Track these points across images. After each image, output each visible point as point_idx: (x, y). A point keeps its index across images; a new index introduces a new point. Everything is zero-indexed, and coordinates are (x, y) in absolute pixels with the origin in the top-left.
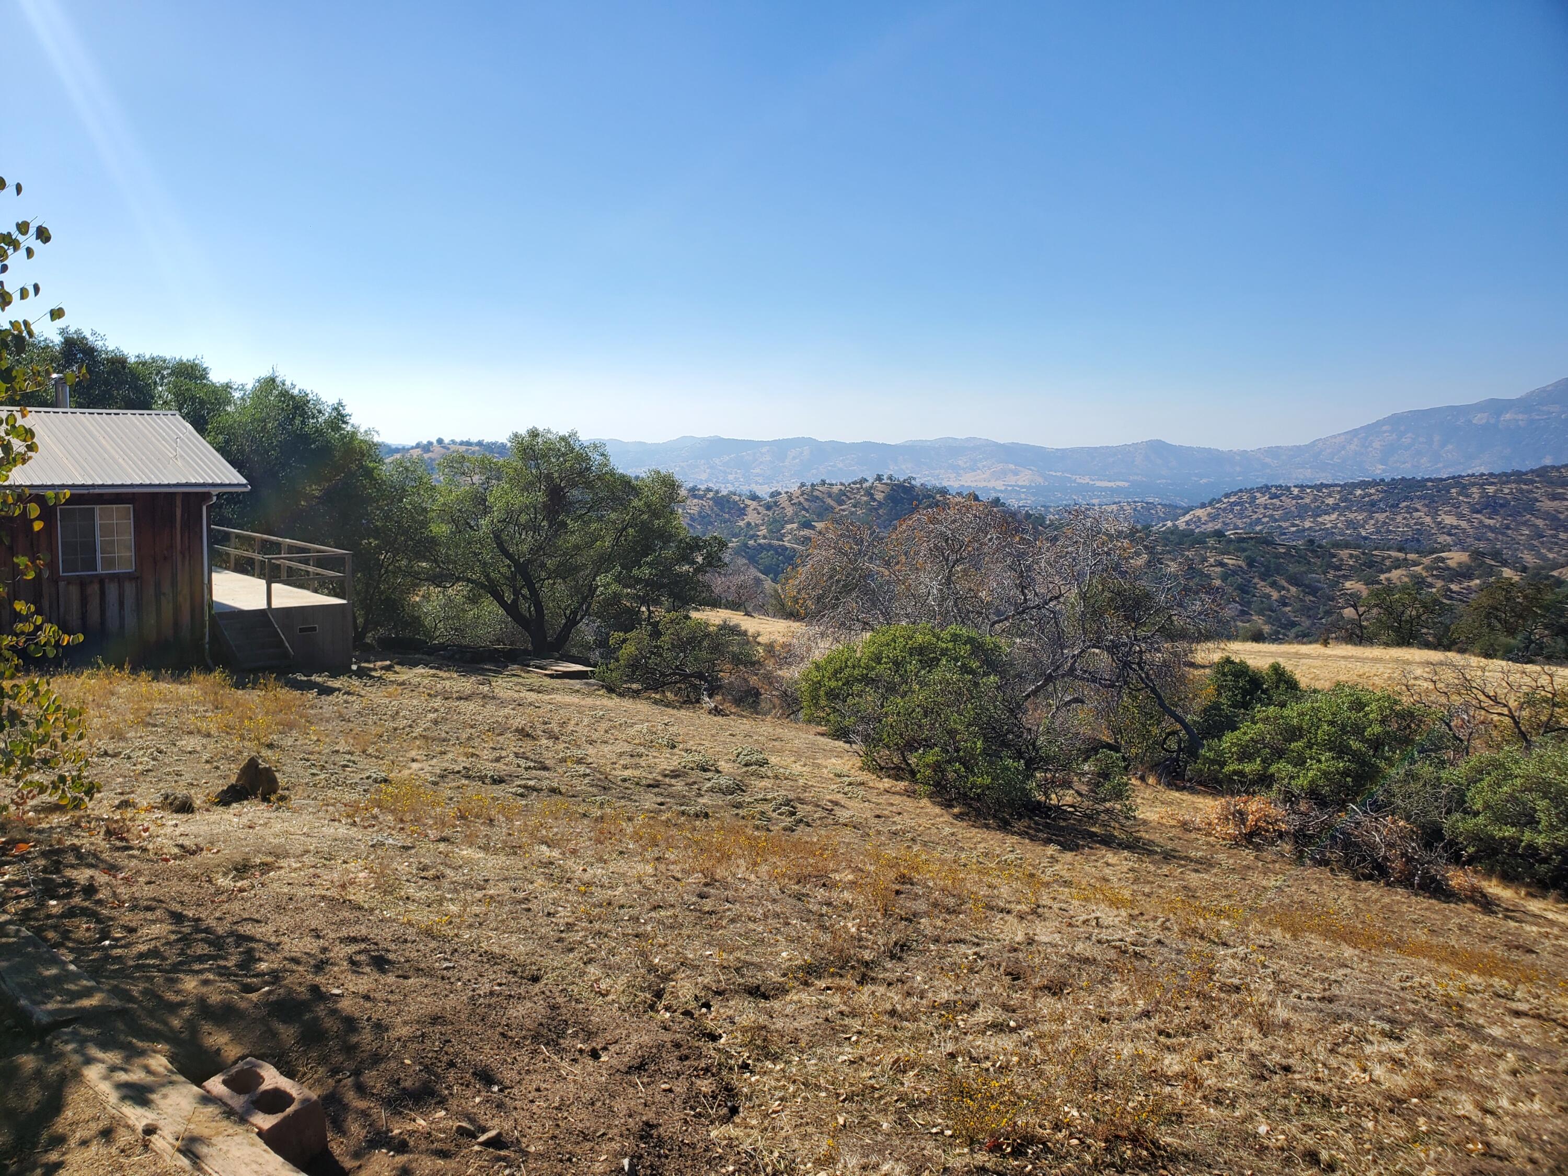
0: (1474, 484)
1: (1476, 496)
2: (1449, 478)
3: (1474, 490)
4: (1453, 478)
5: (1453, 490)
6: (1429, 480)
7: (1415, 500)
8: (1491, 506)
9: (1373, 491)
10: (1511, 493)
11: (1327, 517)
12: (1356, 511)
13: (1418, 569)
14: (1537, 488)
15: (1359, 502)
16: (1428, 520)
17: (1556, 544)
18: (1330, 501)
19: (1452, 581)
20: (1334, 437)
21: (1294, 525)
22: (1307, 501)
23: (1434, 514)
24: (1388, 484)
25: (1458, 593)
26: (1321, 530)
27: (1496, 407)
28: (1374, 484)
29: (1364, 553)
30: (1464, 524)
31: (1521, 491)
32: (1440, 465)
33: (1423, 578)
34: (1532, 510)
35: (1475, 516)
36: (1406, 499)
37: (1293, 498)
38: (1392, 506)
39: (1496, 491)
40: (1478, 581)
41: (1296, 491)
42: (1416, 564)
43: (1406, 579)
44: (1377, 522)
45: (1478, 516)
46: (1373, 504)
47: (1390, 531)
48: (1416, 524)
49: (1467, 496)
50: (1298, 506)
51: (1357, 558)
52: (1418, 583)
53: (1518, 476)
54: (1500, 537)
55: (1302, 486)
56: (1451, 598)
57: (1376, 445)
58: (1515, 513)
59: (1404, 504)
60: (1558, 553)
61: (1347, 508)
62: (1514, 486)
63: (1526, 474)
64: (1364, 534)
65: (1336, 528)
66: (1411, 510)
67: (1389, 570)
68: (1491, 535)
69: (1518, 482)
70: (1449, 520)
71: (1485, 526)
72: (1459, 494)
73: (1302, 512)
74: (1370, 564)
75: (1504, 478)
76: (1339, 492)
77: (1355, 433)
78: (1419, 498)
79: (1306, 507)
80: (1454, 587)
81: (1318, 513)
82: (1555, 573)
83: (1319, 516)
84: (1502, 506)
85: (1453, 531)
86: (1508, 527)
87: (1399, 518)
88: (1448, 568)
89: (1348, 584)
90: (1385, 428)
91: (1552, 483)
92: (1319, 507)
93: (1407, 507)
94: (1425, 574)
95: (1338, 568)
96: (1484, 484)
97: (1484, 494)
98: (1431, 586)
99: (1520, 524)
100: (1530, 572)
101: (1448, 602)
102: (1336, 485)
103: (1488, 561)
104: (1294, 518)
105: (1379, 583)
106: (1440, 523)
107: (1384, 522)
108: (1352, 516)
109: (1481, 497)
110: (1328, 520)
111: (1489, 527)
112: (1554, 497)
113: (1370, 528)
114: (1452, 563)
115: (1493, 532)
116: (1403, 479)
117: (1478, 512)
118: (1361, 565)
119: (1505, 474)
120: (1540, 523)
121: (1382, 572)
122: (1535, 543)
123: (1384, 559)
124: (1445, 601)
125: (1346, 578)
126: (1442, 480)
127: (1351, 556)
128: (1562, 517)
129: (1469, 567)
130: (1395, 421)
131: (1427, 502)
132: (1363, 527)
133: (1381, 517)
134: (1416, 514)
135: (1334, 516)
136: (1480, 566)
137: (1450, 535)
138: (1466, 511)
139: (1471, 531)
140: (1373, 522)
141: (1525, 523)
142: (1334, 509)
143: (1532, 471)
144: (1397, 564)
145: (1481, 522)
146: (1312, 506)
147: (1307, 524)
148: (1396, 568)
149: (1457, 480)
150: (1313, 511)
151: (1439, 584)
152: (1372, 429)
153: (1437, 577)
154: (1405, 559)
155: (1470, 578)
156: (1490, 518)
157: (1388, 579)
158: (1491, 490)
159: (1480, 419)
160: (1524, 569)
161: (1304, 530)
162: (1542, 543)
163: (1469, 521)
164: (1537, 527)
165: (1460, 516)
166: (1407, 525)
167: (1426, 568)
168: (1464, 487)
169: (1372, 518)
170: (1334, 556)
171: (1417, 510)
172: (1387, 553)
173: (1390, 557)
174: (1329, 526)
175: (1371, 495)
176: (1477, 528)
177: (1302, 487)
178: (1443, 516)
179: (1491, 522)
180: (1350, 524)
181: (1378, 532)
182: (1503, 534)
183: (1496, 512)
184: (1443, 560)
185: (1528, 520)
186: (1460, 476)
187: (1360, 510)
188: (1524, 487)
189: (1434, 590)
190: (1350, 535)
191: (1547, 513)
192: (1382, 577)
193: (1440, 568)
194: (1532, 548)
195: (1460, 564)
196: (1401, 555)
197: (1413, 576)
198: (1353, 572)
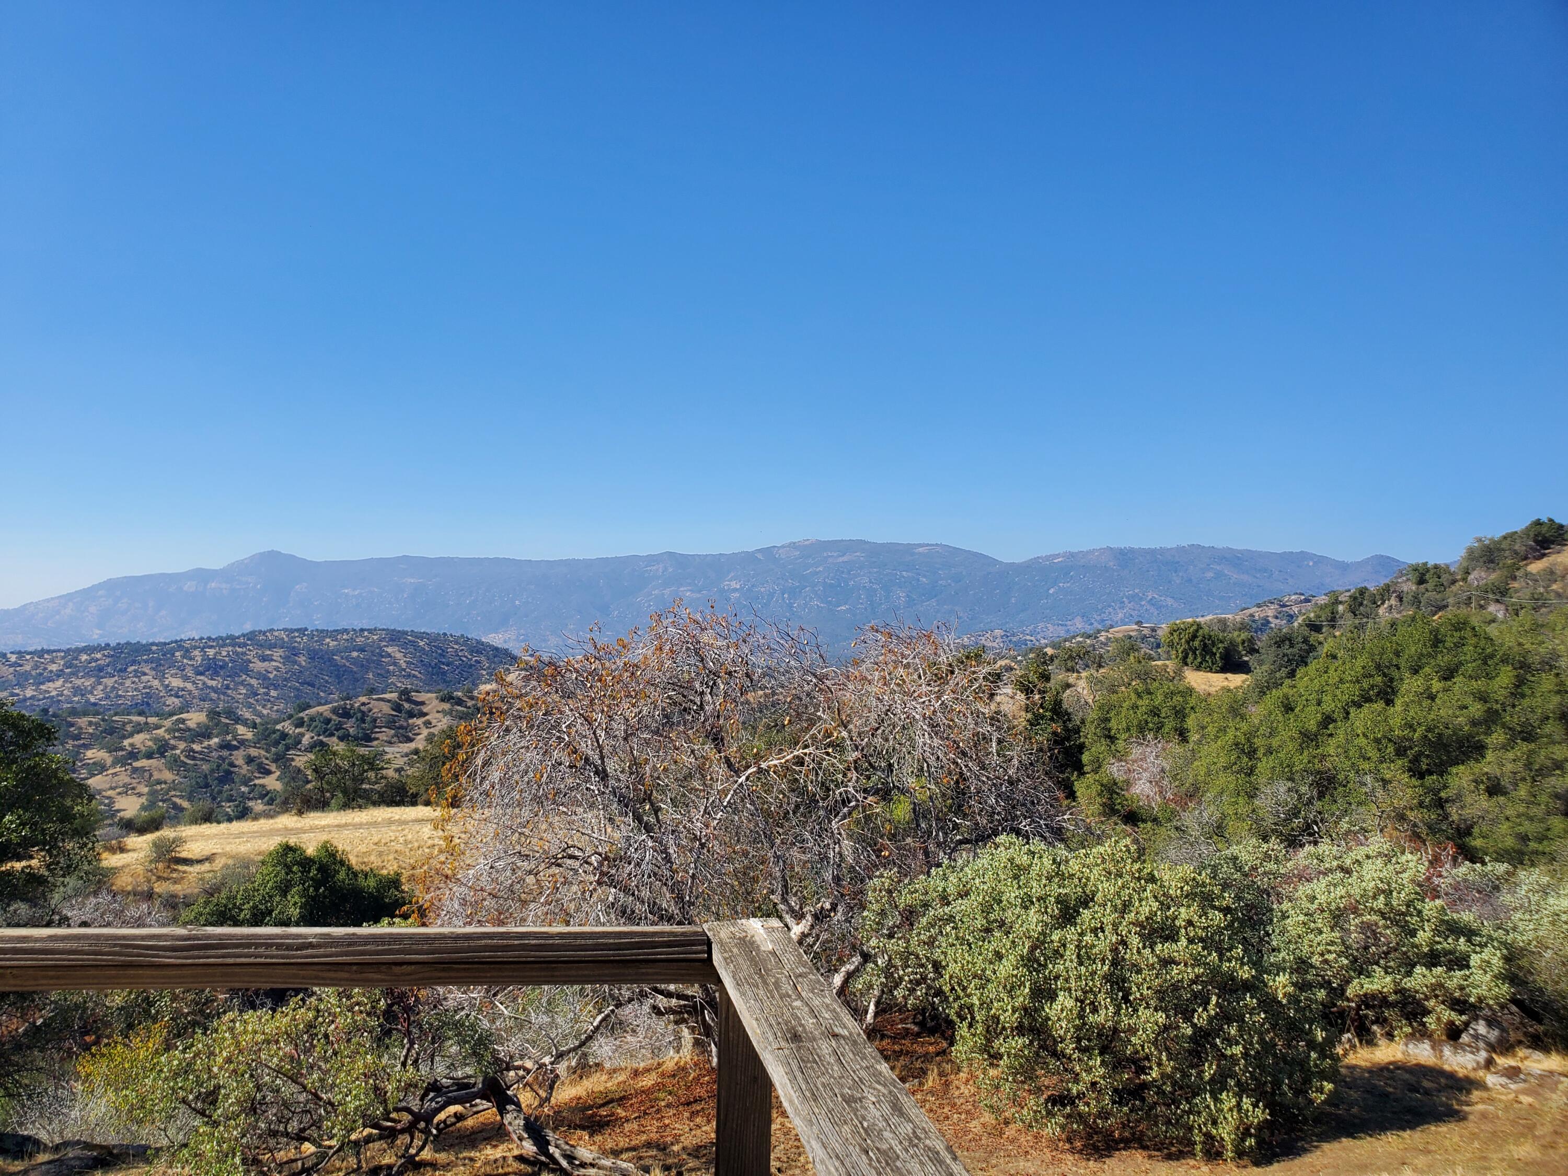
0: (195, 648)
1: (199, 659)
2: (172, 642)
3: (196, 653)
4: (176, 642)
5: (177, 654)
6: (153, 644)
7: (143, 664)
8: (212, 668)
9: (99, 656)
10: (228, 655)
11: (51, 684)
12: (83, 677)
13: (161, 731)
14: (250, 650)
15: (86, 667)
16: (156, 683)
17: (269, 701)
18: (54, 667)
19: (193, 742)
20: (48, 600)
21: (13, 695)
22: (27, 668)
23: (162, 678)
24: (114, 649)
25: (201, 753)
26: (44, 698)
27: (202, 576)
28: (98, 648)
29: (103, 720)
30: (189, 686)
31: (237, 653)
32: (155, 630)
33: (165, 741)
34: (246, 670)
35: (199, 677)
36: (133, 662)
37: (11, 666)
38: (121, 670)
39: (215, 654)
40: (216, 740)
41: (13, 658)
42: (158, 727)
43: (150, 743)
44: (106, 687)
45: (202, 678)
46: (100, 669)
47: (120, 696)
48: (144, 688)
49: (191, 659)
50: (15, 673)
51: (97, 725)
52: (163, 746)
53: (232, 640)
54: (222, 697)
55: (19, 652)
56: (194, 758)
57: (93, 609)
58: (233, 675)
59: (133, 668)
60: (271, 709)
61: (73, 674)
62: (230, 648)
63: (238, 638)
64: (92, 700)
65: (62, 695)
66: (139, 674)
67: (131, 735)
68: (214, 696)
69: (234, 646)
70: (176, 683)
71: (209, 687)
72: (183, 657)
73: (22, 679)
74: (111, 731)
75: (222, 641)
76: (63, 658)
77: (69, 597)
78: (146, 661)
79: (26, 676)
80: (197, 747)
81: (40, 680)
82: (279, 727)
83: (43, 683)
84: (221, 667)
85: (180, 693)
86: (228, 687)
87: (128, 683)
88: (189, 729)
89: (89, 753)
90: (100, 593)
91: (261, 645)
92: (41, 674)
93: (135, 671)
94: (167, 737)
95: (77, 737)
96: (204, 647)
97: (205, 657)
98: (174, 748)
99: (237, 684)
100: (260, 728)
101: (192, 762)
102: (59, 651)
103: (224, 720)
104: (13, 687)
105: (122, 749)
106: (168, 686)
107: (113, 687)
108: (78, 682)
109: (203, 660)
110: (53, 688)
111: (212, 688)
112: (264, 659)
113: (99, 693)
114: (192, 724)
115: (215, 692)
116: (128, 643)
117: (201, 674)
118: (102, 732)
119: (221, 638)
120: (254, 682)
121: (124, 737)
122: (251, 700)
123: (124, 724)
124: (189, 762)
125: (87, 747)
126: (165, 644)
127: (90, 723)
128: (271, 676)
129: (207, 727)
130: (111, 586)
131: (154, 665)
132: (92, 693)
133: (110, 682)
134: (144, 678)
135: (59, 683)
136: (217, 725)
137: (178, 697)
138: (190, 673)
139: (196, 693)
140: (101, 687)
141: (242, 683)
142: (59, 676)
143: (244, 635)
144: (139, 729)
145: (204, 683)
146: (33, 673)
147: (29, 693)
148: (138, 733)
149: (179, 644)
150: (35, 678)
151: (182, 745)
152: (88, 594)
153: (180, 739)
154: (146, 723)
155: (209, 737)
156: (212, 679)
157: (132, 745)
158: (211, 652)
159: (190, 586)
160: (254, 726)
161: (25, 700)
162: (257, 701)
163: (194, 683)
164: (252, 686)
165: (186, 678)
166: (135, 689)
167: (168, 731)
168: (187, 650)
169: (100, 683)
170: (72, 725)
171: (145, 674)
172: (126, 718)
173: (131, 722)
174: (54, 693)
175: (97, 660)
176: (202, 689)
177: (20, 654)
178: (170, 679)
179: (214, 683)
180: (77, 690)
181: (107, 697)
182: (224, 694)
183: (216, 673)
184: (183, 721)
185: (245, 680)
186: (181, 640)
187: (87, 675)
188: (239, 650)
189: (178, 752)
190: (78, 702)
191: (259, 673)
192: (126, 743)
193: (181, 729)
194: (250, 706)
195: (198, 724)
196: (141, 719)
197: (156, 740)
198: (95, 740)
